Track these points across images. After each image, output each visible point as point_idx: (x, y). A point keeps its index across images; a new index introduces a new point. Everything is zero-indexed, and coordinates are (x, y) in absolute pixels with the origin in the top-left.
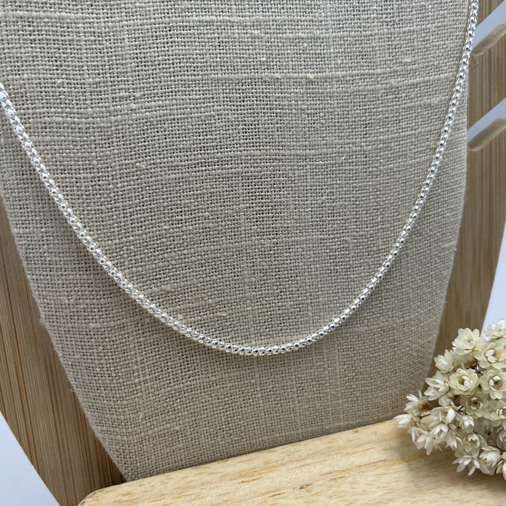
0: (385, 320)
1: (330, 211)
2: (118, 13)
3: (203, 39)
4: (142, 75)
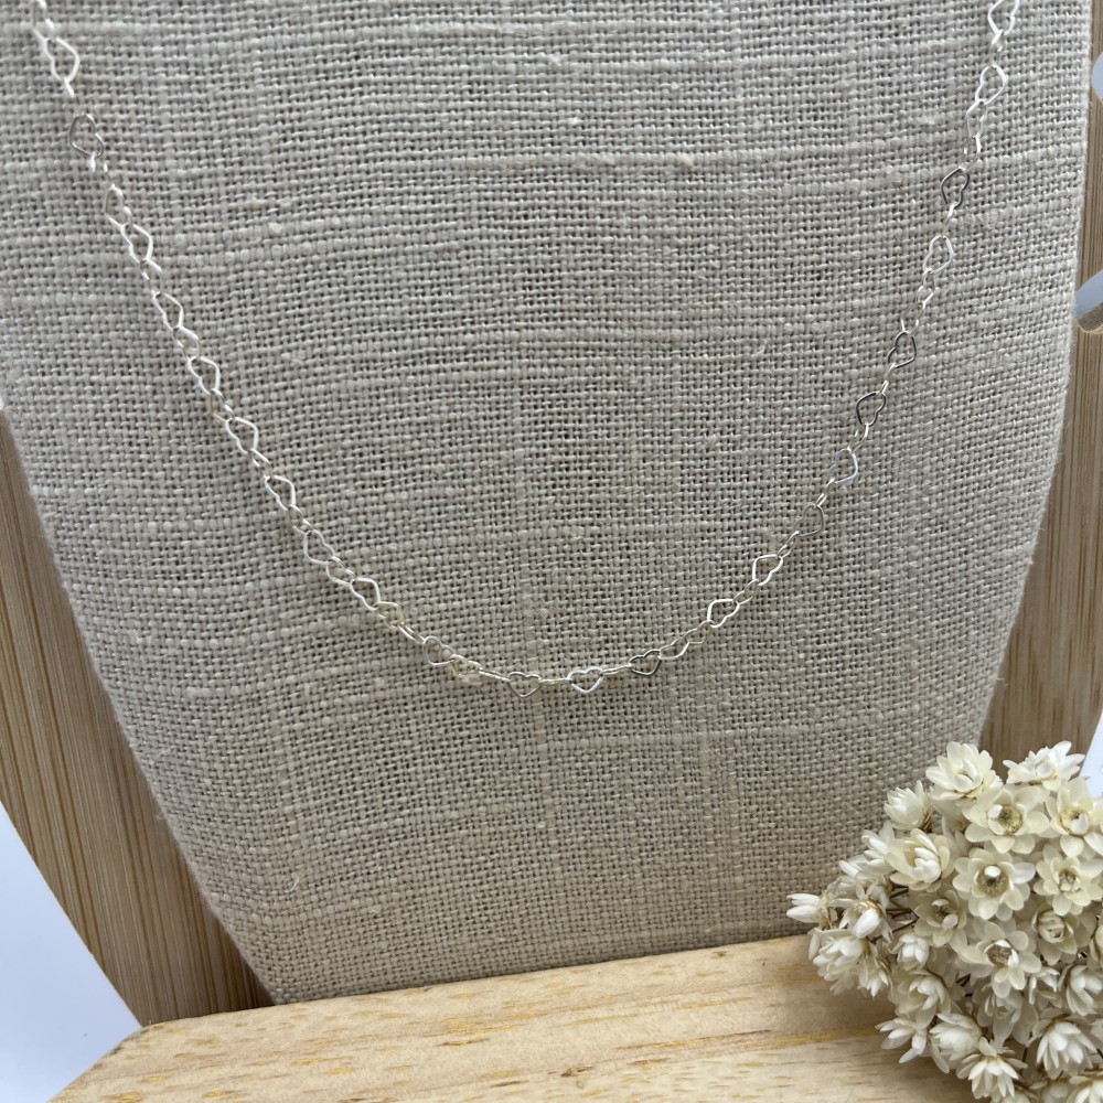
0: (849, 713)
1: (725, 468)
2: (239, 19)
3: (433, 77)
4: (295, 160)
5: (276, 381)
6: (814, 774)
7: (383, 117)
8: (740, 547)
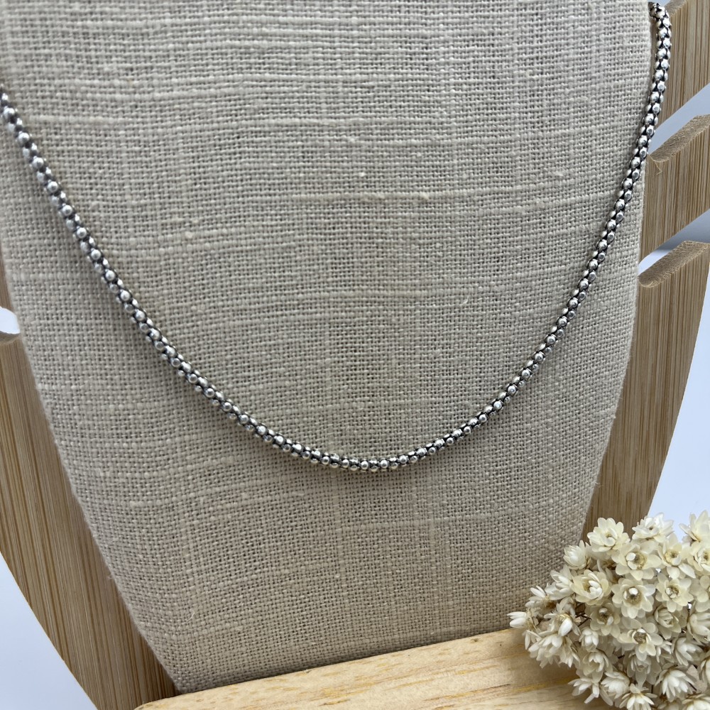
0: (514, 505)
1: (445, 368)
2: (170, 116)
3: (282, 149)
4: (201, 195)
5: (187, 322)
6: (494, 541)
7: (252, 171)
8: (453, 412)
